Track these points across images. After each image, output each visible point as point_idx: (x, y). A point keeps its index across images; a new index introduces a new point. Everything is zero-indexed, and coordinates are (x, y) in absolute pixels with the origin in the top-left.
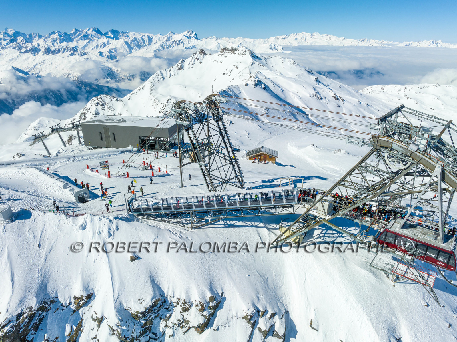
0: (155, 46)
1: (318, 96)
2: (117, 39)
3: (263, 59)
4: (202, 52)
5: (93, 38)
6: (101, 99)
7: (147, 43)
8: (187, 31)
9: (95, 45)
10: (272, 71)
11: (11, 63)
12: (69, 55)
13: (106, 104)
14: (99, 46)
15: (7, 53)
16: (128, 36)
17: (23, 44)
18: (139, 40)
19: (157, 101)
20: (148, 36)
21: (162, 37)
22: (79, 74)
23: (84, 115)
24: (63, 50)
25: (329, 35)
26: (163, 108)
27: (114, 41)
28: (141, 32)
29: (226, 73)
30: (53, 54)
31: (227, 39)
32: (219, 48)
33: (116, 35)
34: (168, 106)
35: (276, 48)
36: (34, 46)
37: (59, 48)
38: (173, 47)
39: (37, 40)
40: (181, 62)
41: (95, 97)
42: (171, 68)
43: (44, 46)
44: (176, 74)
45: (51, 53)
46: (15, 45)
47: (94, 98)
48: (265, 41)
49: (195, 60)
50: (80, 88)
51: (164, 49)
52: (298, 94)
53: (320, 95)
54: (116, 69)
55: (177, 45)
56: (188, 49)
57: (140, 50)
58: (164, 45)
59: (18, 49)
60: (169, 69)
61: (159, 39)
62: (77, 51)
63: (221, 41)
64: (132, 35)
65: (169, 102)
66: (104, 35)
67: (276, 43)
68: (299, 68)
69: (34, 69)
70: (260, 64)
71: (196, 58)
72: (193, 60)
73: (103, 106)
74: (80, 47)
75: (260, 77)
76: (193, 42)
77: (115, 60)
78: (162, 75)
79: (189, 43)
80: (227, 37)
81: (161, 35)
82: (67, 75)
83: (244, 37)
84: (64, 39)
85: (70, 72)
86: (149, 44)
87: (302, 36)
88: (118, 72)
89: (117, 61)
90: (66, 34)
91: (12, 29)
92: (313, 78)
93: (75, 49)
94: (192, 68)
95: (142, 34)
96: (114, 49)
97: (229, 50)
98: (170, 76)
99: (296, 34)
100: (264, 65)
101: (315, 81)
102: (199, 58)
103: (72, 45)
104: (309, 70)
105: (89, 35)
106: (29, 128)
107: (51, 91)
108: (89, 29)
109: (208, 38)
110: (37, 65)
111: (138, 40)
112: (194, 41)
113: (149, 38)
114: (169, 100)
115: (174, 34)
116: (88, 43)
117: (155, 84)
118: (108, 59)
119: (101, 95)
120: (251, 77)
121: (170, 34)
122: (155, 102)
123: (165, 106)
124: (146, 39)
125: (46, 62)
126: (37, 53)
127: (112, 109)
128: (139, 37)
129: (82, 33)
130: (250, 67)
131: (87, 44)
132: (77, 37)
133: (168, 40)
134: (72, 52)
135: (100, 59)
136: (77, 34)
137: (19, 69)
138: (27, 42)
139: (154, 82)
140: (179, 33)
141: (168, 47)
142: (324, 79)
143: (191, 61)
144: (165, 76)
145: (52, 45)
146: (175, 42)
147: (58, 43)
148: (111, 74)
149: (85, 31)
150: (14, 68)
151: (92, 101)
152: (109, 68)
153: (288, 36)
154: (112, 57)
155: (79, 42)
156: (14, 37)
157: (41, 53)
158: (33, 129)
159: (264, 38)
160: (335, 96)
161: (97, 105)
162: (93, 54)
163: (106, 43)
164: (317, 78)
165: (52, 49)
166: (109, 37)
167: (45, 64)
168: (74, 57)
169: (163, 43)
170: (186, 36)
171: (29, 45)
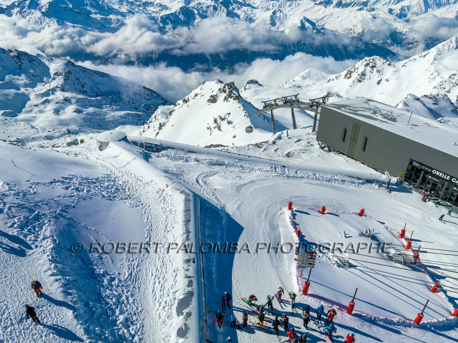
6: (373, 60)
11: (304, 13)
12: (358, 9)
13: (377, 66)
15: (304, 4)
19: (437, 74)
22: (360, 31)
23: (350, 74)
24: (353, 4)
26: (441, 84)
34: (449, 83)
45: (341, 7)
47: (366, 58)
54: (402, 30)
57: (438, 10)
59: (314, 1)
65: (452, 77)
69: (322, 21)
73: (373, 69)
74: (372, 2)
78: (457, 42)
82: (349, 30)
85: (352, 28)
88: (403, 33)
89: (406, 21)
93: (365, 4)
96: (407, 6)
106: (298, 76)
107: (329, 44)
110: (325, 17)
114: (454, 75)
117: (442, 53)
118: (396, 17)
119: (375, 56)
125: (334, 15)
126: (328, 6)
127: (380, 74)
134: (362, 6)
135: (387, 16)
137: (309, 20)
148: (393, 35)
150: (305, 18)
151: (363, 61)
152: (394, 27)
154: (402, 15)
157: (332, 6)
158: (301, 78)
161: (367, 66)
162: (382, 10)
165: (344, 3)
167: (332, 17)
168: (362, 12)
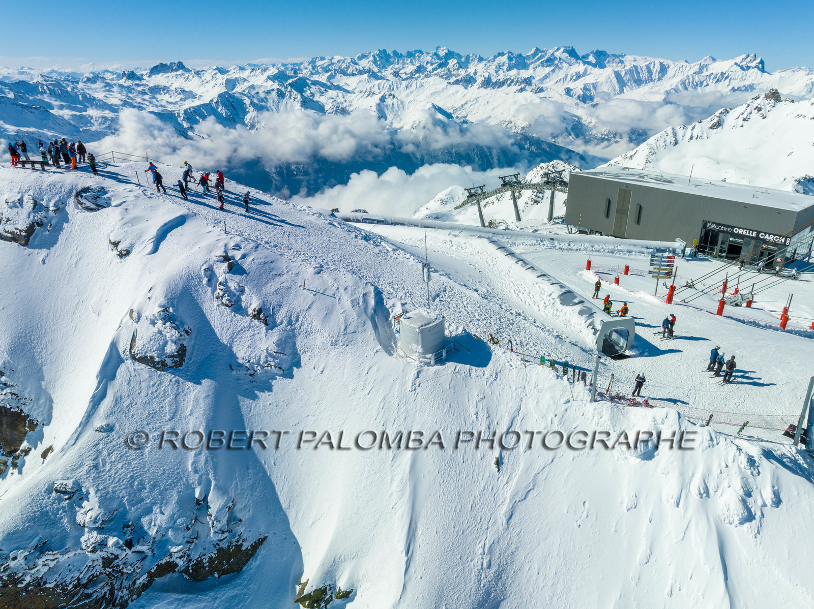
0: (671, 82)
2: (602, 66)
4: (775, 96)
5: (561, 63)
6: (553, 167)
7: (655, 76)
8: (744, 56)
9: (562, 77)
11: (433, 98)
12: (517, 90)
14: (569, 77)
15: (431, 84)
16: (622, 62)
17: (454, 70)
18: (641, 70)
20: (661, 64)
21: (688, 65)
22: (525, 124)
24: (509, 82)
27: (597, 70)
28: (650, 56)
30: (493, 88)
33: (601, 58)
36: (469, 75)
37: (505, 78)
38: (707, 85)
39: (475, 64)
40: (721, 113)
41: (543, 162)
42: (697, 123)
43: (483, 74)
44: (705, 135)
45: (491, 87)
46: (444, 71)
47: (542, 165)
49: (753, 111)
50: (521, 147)
51: (686, 89)
54: (589, 120)
55: (716, 82)
56: (737, 93)
57: (639, 89)
59: (446, 79)
60: (693, 125)
61: (681, 69)
62: (530, 84)
66: (580, 59)
69: (462, 110)
71: (757, 107)
72: (749, 111)
74: (537, 78)
76: (753, 77)
77: (590, 104)
78: (675, 135)
79: (743, 79)
81: (686, 61)
82: (507, 123)
84: (515, 65)
85: (512, 119)
86: (660, 79)
88: (591, 125)
89: (594, 106)
90: (520, 55)
91: (445, 48)
93: (528, 81)
94: (742, 126)
95: (651, 59)
96: (593, 84)
98: (691, 138)
102: (763, 107)
103: (525, 74)
105: (555, 58)
106: (434, 199)
107: (477, 146)
108: (558, 49)
109: (789, 71)
110: (466, 103)
111: (639, 69)
112: (755, 75)
113: (661, 67)
116: (551, 73)
117: (657, 151)
118: (578, 101)
119: (554, 161)
121: (705, 60)
124: (656, 68)
125: (480, 100)
126: (470, 85)
128: (643, 65)
129: (546, 55)
131: (549, 73)
132: (535, 61)
133: (700, 71)
134: (523, 85)
135: (565, 99)
136: (537, 57)
137: (441, 108)
138: (460, 67)
139: (655, 148)
140: (725, 59)
141: (697, 85)
143: (743, 114)
144: (679, 137)
145: (495, 74)
146: (712, 77)
147: (505, 70)
148: (577, 129)
149: (551, 51)
150: (434, 106)
151: (538, 169)
152: (576, 116)
154: (585, 98)
155: (538, 69)
156: (445, 60)
157: (476, 86)
158: (439, 203)
162: (554, 90)
163: (581, 73)
165: (494, 80)
167: (478, 104)
168: (524, 93)
169: (688, 77)
170: (738, 65)
171: (462, 72)
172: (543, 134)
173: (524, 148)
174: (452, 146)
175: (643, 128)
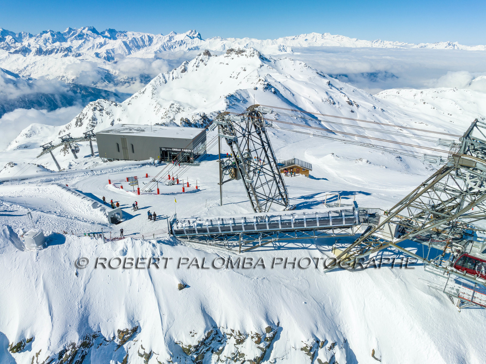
0: (156, 46)
1: (330, 101)
2: (115, 39)
3: (272, 61)
4: (208, 53)
5: (88, 37)
6: (99, 103)
7: (147, 43)
8: (190, 31)
9: (91, 46)
10: (281, 74)
12: (63, 56)
13: (104, 109)
14: (96, 46)
16: (126, 36)
17: (12, 43)
18: (138, 40)
19: (160, 106)
20: (148, 36)
21: (163, 37)
22: (74, 77)
23: (81, 121)
24: (56, 50)
25: (341, 36)
26: (166, 113)
27: (112, 41)
28: (141, 32)
29: (232, 76)
30: (45, 55)
31: (233, 39)
32: (224, 49)
33: (113, 34)
34: (171, 112)
35: (285, 49)
36: (24, 47)
37: (52, 48)
38: (176, 47)
39: (27, 39)
40: (185, 64)
41: (92, 101)
42: (174, 70)
43: (35, 46)
44: (180, 77)
45: (43, 54)
46: (4, 44)
47: (91, 103)
48: (273, 42)
49: (200, 62)
50: (75, 92)
51: (165, 50)
52: (309, 98)
53: (332, 99)
54: (114, 71)
55: (180, 46)
56: (191, 51)
57: (139, 51)
58: (166, 46)
59: (7, 50)
60: (172, 71)
61: (160, 39)
62: (71, 52)
63: (227, 41)
64: (130, 35)
65: (172, 106)
66: (100, 34)
67: (285, 44)
68: (310, 71)
69: (25, 71)
70: (269, 67)
71: (201, 60)
72: (198, 62)
73: (101, 112)
74: (75, 47)
75: (269, 80)
76: (197, 42)
77: (113, 62)
78: (164, 77)
79: (192, 44)
80: (233, 38)
81: (162, 35)
82: (61, 77)
83: (251, 37)
84: (57, 39)
85: (64, 75)
86: (150, 45)
87: (312, 37)
88: (116, 74)
89: (116, 63)
90: (59, 33)
92: (326, 81)
93: (69, 49)
94: (196, 70)
95: (142, 34)
96: (112, 49)
97: (236, 52)
98: (173, 79)
99: (306, 34)
100: (273, 68)
101: (328, 85)
102: (204, 59)
103: (66, 45)
104: (320, 73)
105: (84, 34)
106: (20, 135)
107: (43, 94)
108: (84, 29)
109: (213, 39)
110: (28, 66)
111: (137, 40)
113: (149, 38)
114: (172, 104)
115: (176, 33)
116: (83, 43)
117: (157, 88)
118: (105, 60)
119: (99, 100)
120: (260, 80)
121: (171, 34)
122: (157, 107)
123: (168, 111)
124: (146, 39)
125: (38, 63)
126: (27, 54)
127: (111, 115)
128: (139, 37)
129: (77, 32)
130: (259, 70)
131: (82, 44)
132: (71, 36)
133: (170, 40)
134: (66, 52)
135: (96, 60)
136: (71, 33)
137: (8, 71)
138: (16, 41)
139: (156, 86)
140: (181, 33)
141: (170, 48)
142: (337, 83)
143: (195, 64)
144: (167, 79)
145: (44, 46)
146: (177, 43)
147: (51, 43)
148: (108, 77)
149: (79, 30)
150: (2, 70)
151: (89, 106)
152: (106, 70)
153: (297, 37)
154: (109, 58)
155: (74, 42)
156: (2, 37)
157: (32, 54)
158: (25, 136)
159: (272, 39)
160: (348, 101)
161: (95, 110)
162: (89, 55)
163: (103, 43)
164: (329, 82)
165: (45, 50)
166: (106, 37)
167: (37, 66)
168: (68, 58)
169: (164, 43)
170: (189, 36)
171: (19, 45)
172: (88, 82)
173: (77, 93)
174: (24, 96)
175: (147, 74)
